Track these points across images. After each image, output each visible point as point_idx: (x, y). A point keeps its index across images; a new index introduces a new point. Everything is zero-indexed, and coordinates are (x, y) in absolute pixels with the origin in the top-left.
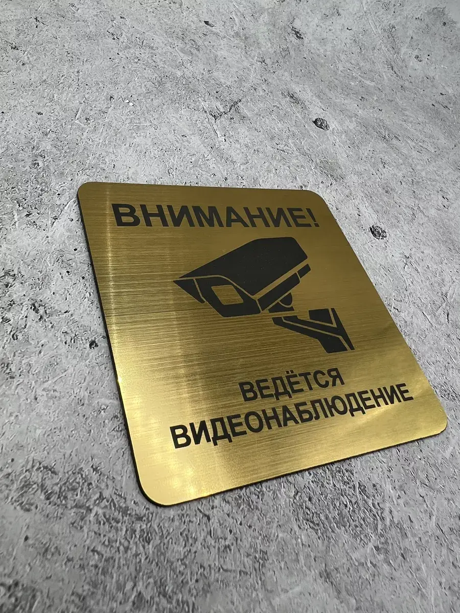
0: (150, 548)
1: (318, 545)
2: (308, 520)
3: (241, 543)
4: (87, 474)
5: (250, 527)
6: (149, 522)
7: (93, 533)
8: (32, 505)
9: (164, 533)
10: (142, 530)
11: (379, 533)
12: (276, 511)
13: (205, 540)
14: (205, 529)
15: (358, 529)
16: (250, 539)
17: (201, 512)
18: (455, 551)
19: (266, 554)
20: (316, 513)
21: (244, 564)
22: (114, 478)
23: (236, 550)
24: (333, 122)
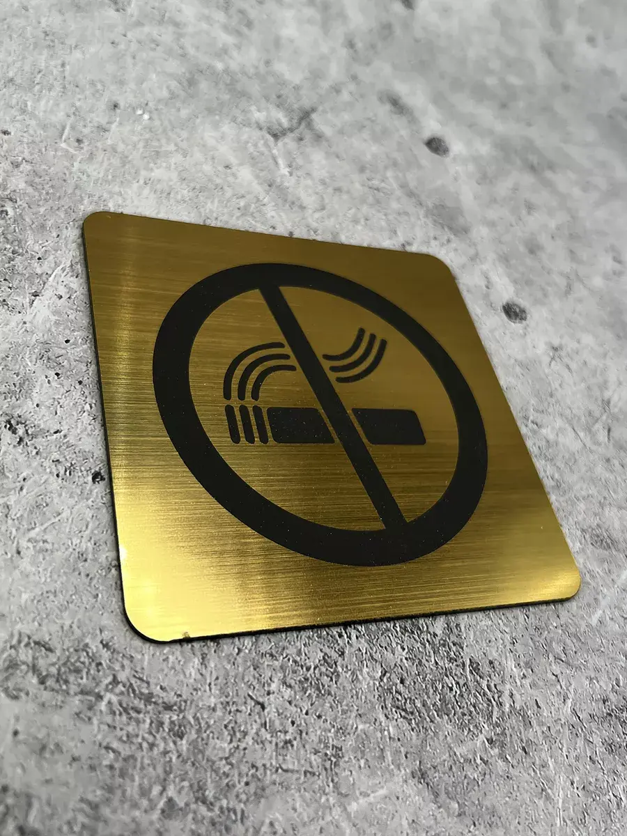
0: (184, 744)
1: (411, 739)
2: (398, 708)
3: (307, 738)
4: (95, 651)
5: (319, 717)
6: (181, 711)
7: (106, 727)
8: (21, 690)
9: (202, 726)
10: (172, 722)
11: (494, 722)
12: (355, 697)
13: (257, 734)
14: (258, 720)
15: (465, 717)
16: (319, 733)
17: (252, 698)
18: (594, 742)
19: (341, 750)
20: (410, 699)
21: (311, 763)
22: (132, 657)
23: (300, 745)
24: (455, 144)
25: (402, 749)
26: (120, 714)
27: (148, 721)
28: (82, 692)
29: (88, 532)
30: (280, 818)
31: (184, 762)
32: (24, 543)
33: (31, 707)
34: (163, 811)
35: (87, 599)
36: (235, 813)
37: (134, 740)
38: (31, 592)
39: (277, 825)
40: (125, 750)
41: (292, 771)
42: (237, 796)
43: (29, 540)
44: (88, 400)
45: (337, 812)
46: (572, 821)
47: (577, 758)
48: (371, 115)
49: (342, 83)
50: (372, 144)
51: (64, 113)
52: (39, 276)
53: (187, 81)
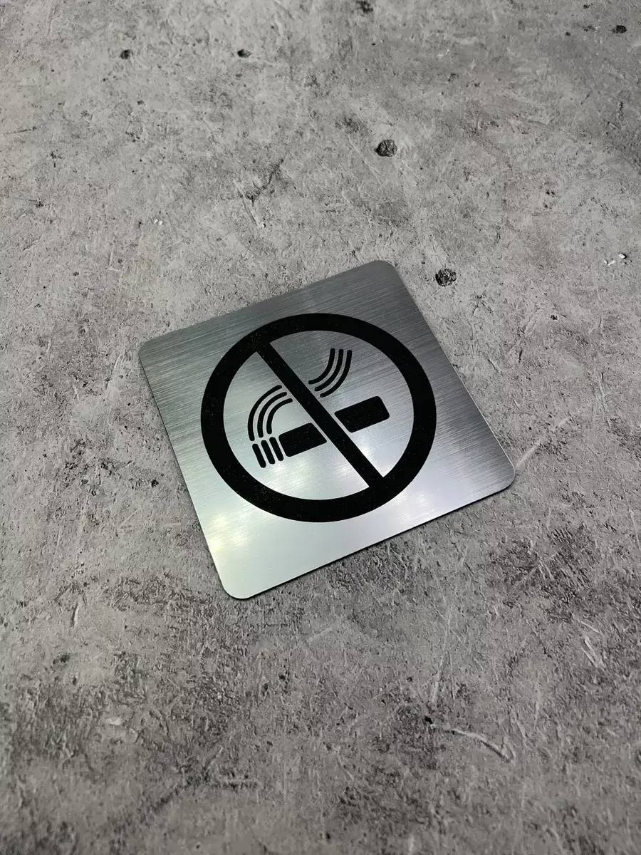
0: (212, 620)
1: (348, 597)
2: (340, 580)
3: (282, 607)
4: (161, 580)
5: (290, 593)
6: (210, 603)
7: (171, 617)
8: (126, 606)
10: (206, 609)
11: (405, 580)
13: (253, 608)
15: (385, 580)
16: (290, 602)
19: (303, 609)
20: (348, 574)
21: (285, 620)
22: (181, 579)
23: (278, 611)
24: (403, 139)
25: (342, 604)
26: (177, 610)
27: (193, 611)
28: (157, 602)
29: (153, 515)
30: (267, 650)
31: (213, 629)
32: (119, 530)
33: (132, 613)
34: (203, 655)
35: (155, 553)
36: (242, 651)
37: (186, 621)
38: (126, 555)
39: (265, 655)
40: (181, 627)
41: (274, 625)
42: (243, 642)
43: (122, 528)
44: (145, 438)
45: (300, 644)
46: (457, 631)
47: (465, 594)
48: (328, 144)
49: (305, 124)
50: (330, 170)
51: (108, 244)
52: (108, 367)
53: (187, 179)
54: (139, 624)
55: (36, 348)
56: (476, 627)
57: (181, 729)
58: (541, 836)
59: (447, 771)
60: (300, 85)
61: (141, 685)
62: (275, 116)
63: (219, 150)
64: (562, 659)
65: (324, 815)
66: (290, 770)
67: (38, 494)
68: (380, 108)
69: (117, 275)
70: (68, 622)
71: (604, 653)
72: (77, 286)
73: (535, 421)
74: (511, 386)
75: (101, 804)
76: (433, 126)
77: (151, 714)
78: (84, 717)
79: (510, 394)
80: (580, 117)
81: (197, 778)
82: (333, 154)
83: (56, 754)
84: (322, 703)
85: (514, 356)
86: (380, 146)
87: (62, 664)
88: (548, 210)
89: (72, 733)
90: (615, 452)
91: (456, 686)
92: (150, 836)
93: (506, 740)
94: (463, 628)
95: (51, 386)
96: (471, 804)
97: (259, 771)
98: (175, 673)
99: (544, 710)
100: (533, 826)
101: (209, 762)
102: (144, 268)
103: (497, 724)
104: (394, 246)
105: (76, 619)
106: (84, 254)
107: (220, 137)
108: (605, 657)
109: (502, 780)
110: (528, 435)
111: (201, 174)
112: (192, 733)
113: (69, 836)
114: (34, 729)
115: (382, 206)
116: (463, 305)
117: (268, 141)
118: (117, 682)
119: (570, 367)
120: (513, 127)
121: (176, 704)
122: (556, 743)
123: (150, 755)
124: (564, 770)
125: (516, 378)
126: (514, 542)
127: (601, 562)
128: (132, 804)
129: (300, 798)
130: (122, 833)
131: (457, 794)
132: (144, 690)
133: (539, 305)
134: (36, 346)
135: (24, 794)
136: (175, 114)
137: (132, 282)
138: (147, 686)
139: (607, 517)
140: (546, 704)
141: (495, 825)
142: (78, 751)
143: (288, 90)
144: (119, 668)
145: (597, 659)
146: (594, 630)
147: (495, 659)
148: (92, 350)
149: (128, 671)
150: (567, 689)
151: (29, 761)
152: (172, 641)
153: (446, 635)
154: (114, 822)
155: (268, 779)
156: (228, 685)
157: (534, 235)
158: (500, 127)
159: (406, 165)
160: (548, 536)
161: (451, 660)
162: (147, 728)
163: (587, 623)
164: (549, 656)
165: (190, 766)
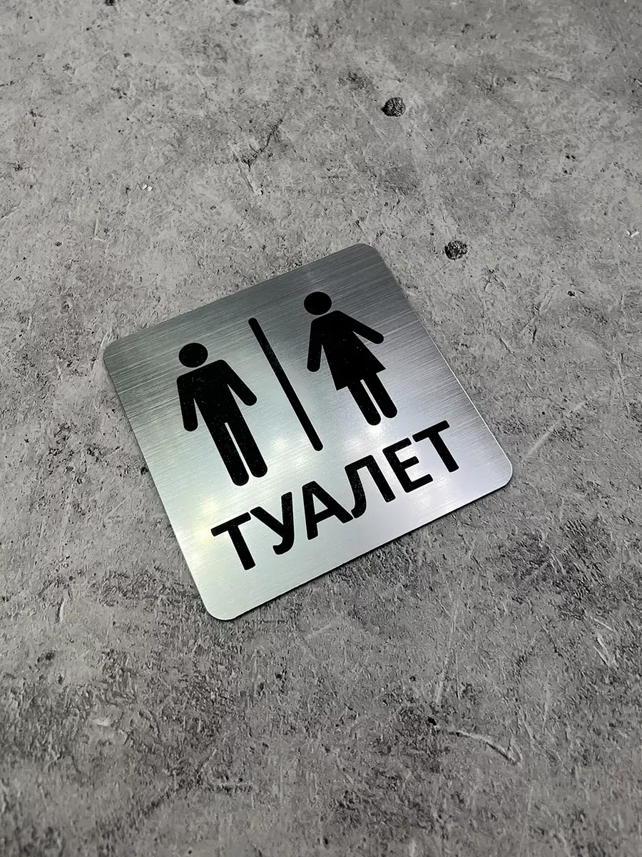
1: (348, 592)
4: (151, 573)
7: (161, 613)
8: (114, 601)
11: (409, 573)
15: (388, 574)
18: (487, 576)
19: (301, 605)
21: (282, 615)
22: (172, 573)
23: (275, 606)
24: (411, 97)
25: (342, 600)
26: (168, 605)
27: (185, 606)
28: (146, 597)
29: (142, 505)
30: (263, 648)
31: (206, 625)
32: (106, 520)
33: (120, 609)
34: (196, 652)
35: (145, 545)
36: (237, 649)
37: (177, 617)
38: (114, 547)
39: (261, 652)
40: (173, 624)
41: (270, 621)
42: (238, 640)
43: (109, 518)
45: (298, 641)
46: (462, 628)
47: (472, 589)
48: (331, 102)
49: (306, 80)
50: (333, 132)
51: (93, 211)
52: (94, 345)
53: (178, 140)
54: (128, 620)
55: (16, 325)
56: (483, 624)
57: (173, 731)
58: (547, 842)
59: (451, 774)
60: (301, 36)
61: (130, 684)
62: (274, 69)
63: (213, 108)
64: (572, 658)
65: (322, 819)
66: (287, 773)
67: (20, 482)
68: (387, 62)
69: (103, 246)
70: (53, 619)
71: (618, 651)
72: (59, 257)
73: (549, 406)
74: (523, 367)
75: (89, 808)
76: (445, 82)
77: (141, 715)
78: (71, 718)
79: (523, 376)
80: (603, 74)
81: (189, 781)
82: (336, 114)
83: (41, 755)
84: (320, 702)
85: (527, 334)
86: (387, 103)
87: (47, 662)
88: (567, 176)
89: (58, 734)
90: (634, 439)
91: (461, 685)
92: (140, 842)
93: (513, 742)
94: (469, 624)
95: (33, 366)
96: (475, 809)
97: (255, 774)
98: (166, 671)
99: (553, 710)
100: (540, 832)
101: (202, 765)
102: (133, 238)
103: (503, 725)
104: (400, 215)
105: (61, 614)
106: (67, 222)
107: (214, 93)
108: (618, 656)
109: (508, 783)
110: (541, 420)
111: (193, 134)
112: (184, 734)
113: (55, 842)
114: (18, 730)
115: (388, 172)
116: (475, 280)
117: (266, 98)
118: (105, 681)
119: (587, 346)
120: (532, 84)
121: (166, 705)
122: (565, 744)
123: (140, 757)
124: (573, 773)
125: (530, 359)
126: (525, 534)
127: (616, 555)
128: (121, 808)
129: (296, 801)
130: (111, 836)
131: (461, 798)
132: (134, 690)
133: (555, 280)
134: (15, 323)
135: (8, 799)
136: (165, 68)
137: (119, 253)
138: (136, 686)
139: (624, 508)
140: (555, 704)
141: (500, 830)
142: (65, 753)
143: (288, 41)
144: (107, 667)
145: (609, 658)
146: (608, 627)
147: (503, 658)
148: (77, 327)
149: (117, 669)
150: (577, 689)
151: (13, 763)
152: (162, 639)
153: (452, 631)
154: (103, 826)
155: (263, 783)
156: (222, 684)
157: (552, 204)
158: (517, 84)
159: (415, 126)
160: (560, 528)
161: (456, 658)
162: (136, 730)
163: (599, 619)
164: (560, 655)
165: (182, 768)
